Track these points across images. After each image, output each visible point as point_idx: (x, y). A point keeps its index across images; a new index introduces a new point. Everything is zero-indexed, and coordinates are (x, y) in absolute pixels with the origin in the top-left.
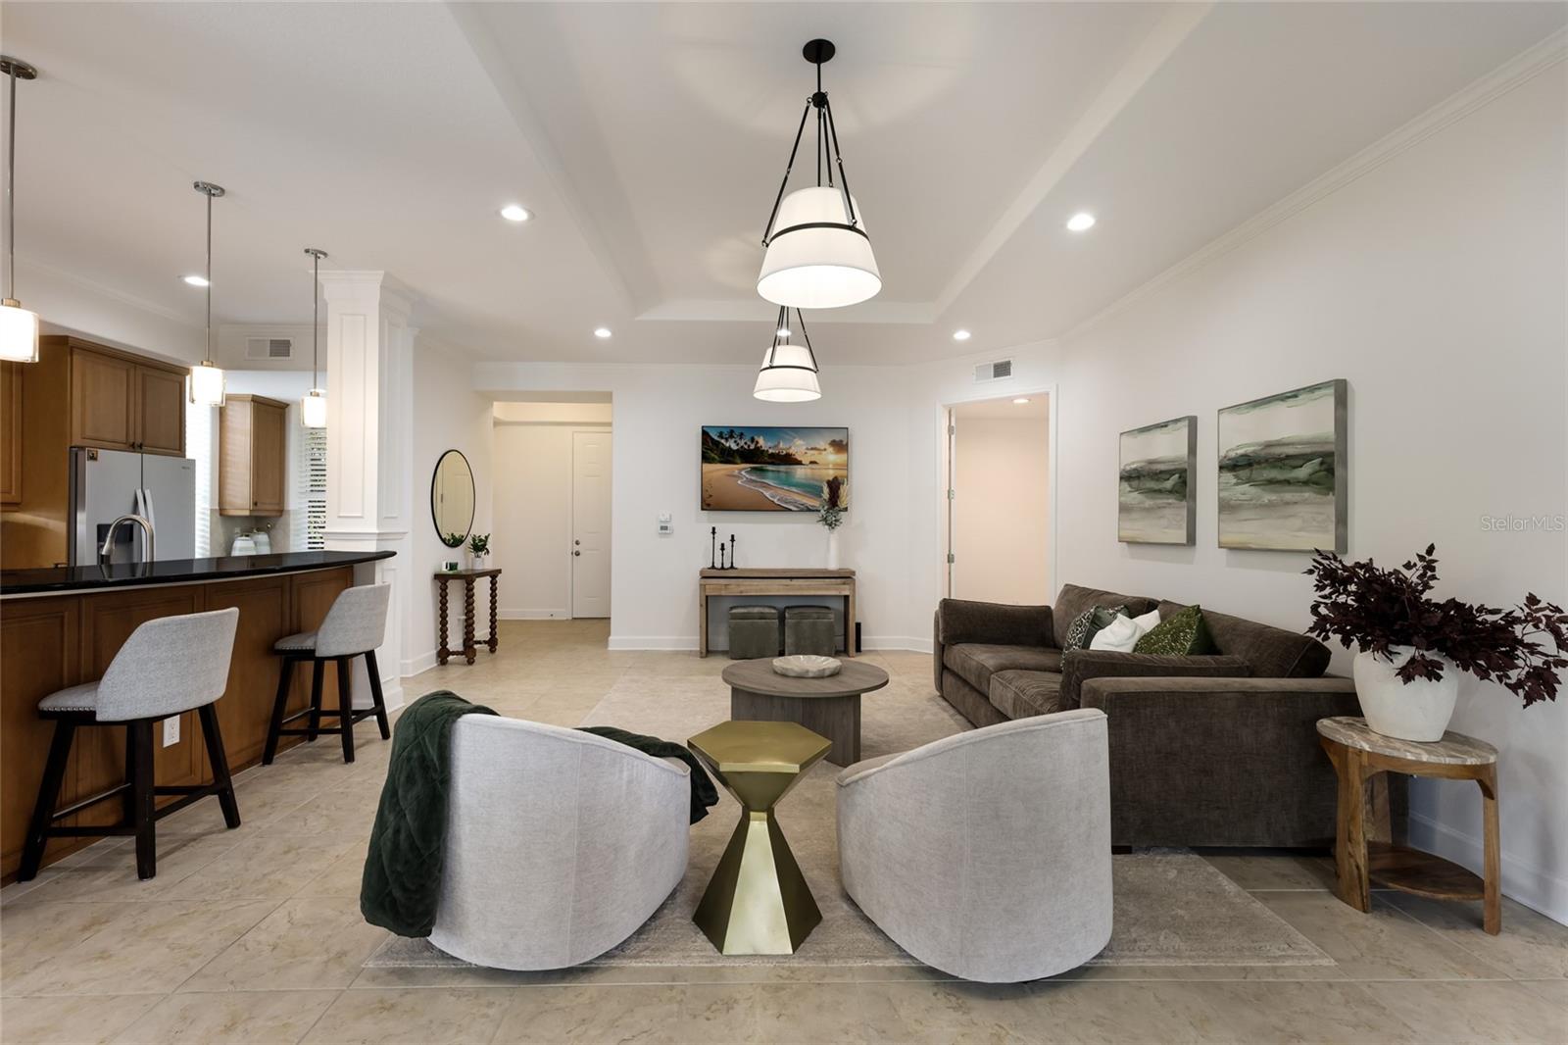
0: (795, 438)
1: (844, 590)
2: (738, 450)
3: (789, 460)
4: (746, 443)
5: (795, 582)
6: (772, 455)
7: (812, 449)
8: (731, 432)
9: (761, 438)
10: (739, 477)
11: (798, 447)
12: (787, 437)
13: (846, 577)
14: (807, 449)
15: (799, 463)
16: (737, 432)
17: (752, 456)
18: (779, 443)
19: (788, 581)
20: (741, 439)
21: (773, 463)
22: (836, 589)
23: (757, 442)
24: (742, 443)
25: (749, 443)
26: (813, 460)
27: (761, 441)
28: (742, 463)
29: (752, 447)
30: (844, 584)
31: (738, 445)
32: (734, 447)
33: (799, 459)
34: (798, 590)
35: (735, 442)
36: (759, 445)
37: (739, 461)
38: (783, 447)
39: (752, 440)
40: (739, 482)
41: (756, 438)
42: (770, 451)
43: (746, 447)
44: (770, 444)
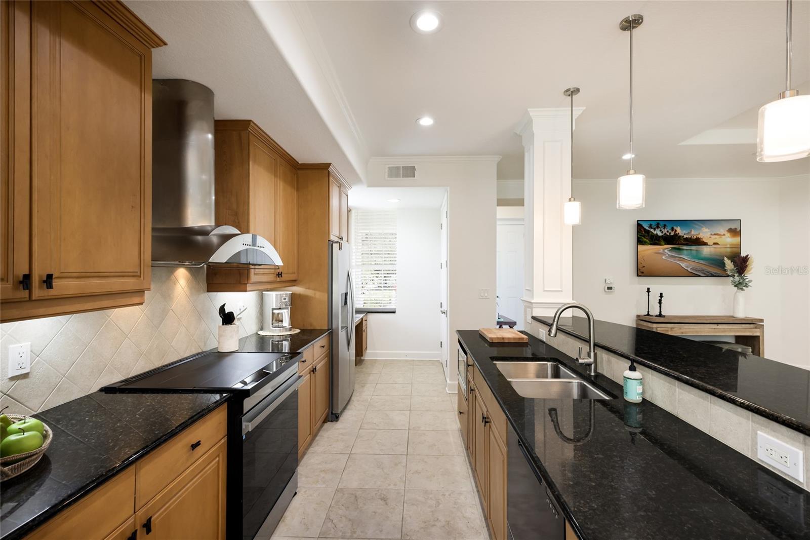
0: (703, 227)
1: (756, 332)
2: (663, 236)
3: (698, 242)
4: (668, 231)
5: (720, 326)
6: (686, 239)
7: (715, 234)
8: (658, 224)
9: (679, 227)
10: (663, 254)
11: (704, 234)
12: (697, 227)
13: (755, 323)
14: (711, 234)
15: (706, 244)
16: (662, 224)
17: (673, 240)
18: (691, 231)
19: (715, 326)
20: (664, 228)
21: (687, 245)
22: (749, 331)
23: (676, 231)
24: (665, 231)
25: (670, 231)
26: (715, 242)
27: (679, 230)
28: (665, 244)
29: (672, 234)
30: (756, 328)
31: (662, 232)
32: (660, 234)
33: (705, 241)
34: (723, 332)
35: (661, 230)
36: (677, 233)
37: (663, 244)
38: (694, 233)
39: (672, 229)
40: (663, 257)
41: (675, 228)
42: (685, 236)
43: (668, 234)
44: (684, 232)
